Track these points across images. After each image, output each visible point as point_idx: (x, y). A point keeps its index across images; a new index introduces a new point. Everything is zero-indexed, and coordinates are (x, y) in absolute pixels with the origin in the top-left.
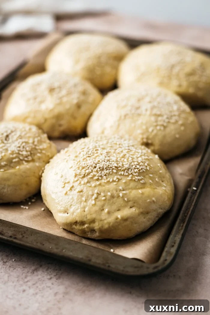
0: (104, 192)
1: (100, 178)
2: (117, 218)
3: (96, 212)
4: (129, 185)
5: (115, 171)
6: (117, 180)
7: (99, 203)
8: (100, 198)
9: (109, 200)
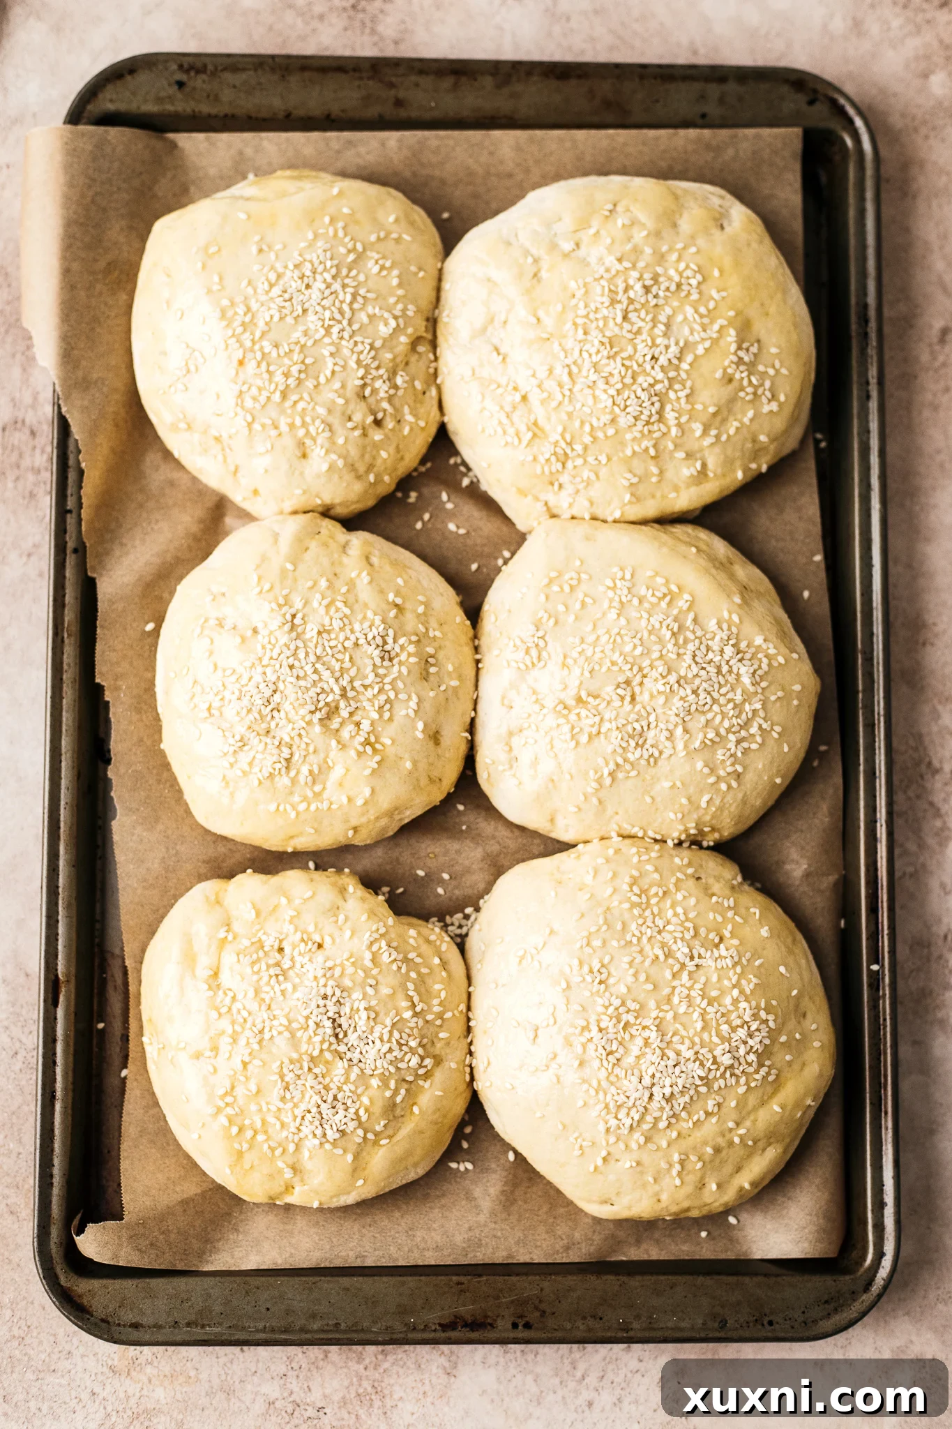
0: (694, 1148)
1: (673, 1121)
2: (742, 1189)
3: (688, 1197)
4: (746, 1104)
5: (703, 1090)
6: (716, 1109)
7: (691, 1179)
8: (689, 1166)
9: (711, 1161)
